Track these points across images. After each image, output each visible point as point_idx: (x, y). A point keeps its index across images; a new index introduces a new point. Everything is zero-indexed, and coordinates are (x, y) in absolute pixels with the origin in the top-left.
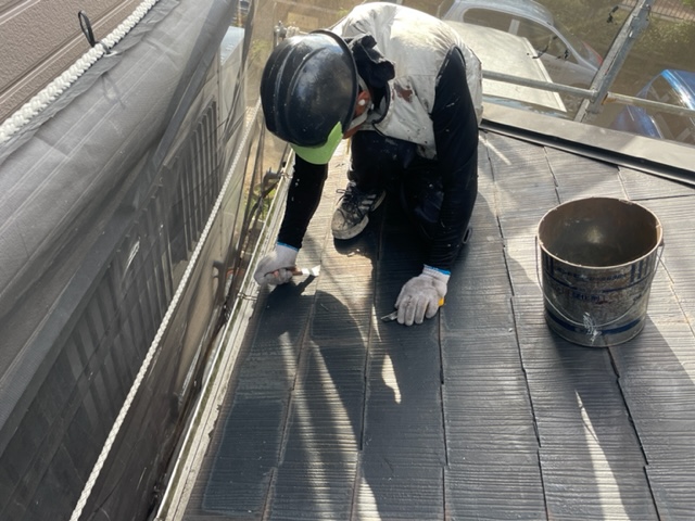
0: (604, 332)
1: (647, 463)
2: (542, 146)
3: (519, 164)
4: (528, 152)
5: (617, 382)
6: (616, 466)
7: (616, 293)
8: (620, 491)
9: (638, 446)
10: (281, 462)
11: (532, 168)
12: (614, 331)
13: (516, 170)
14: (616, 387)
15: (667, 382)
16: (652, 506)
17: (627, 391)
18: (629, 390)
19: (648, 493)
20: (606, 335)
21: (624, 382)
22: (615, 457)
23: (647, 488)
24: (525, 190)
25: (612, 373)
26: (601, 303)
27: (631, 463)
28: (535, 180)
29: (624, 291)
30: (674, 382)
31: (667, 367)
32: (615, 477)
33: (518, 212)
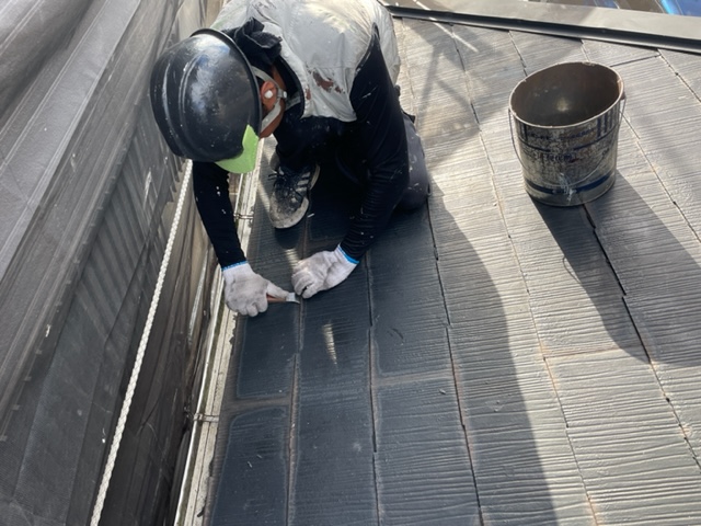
0: (578, 190)
1: (625, 294)
2: (507, 31)
3: (487, 51)
4: (494, 39)
5: (594, 233)
6: (599, 301)
7: (586, 149)
8: (603, 320)
9: (616, 282)
10: (301, 348)
11: (500, 53)
12: (587, 188)
13: (484, 58)
14: (593, 237)
15: (638, 225)
16: (632, 328)
17: (603, 238)
18: (604, 237)
19: (628, 318)
20: (581, 193)
21: (600, 232)
22: (596, 294)
23: (626, 314)
24: (495, 76)
25: (589, 226)
26: (573, 161)
27: (611, 297)
28: (504, 64)
29: (593, 146)
30: (645, 224)
31: (637, 212)
32: (598, 310)
33: (491, 97)
